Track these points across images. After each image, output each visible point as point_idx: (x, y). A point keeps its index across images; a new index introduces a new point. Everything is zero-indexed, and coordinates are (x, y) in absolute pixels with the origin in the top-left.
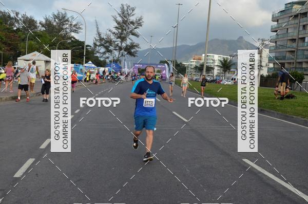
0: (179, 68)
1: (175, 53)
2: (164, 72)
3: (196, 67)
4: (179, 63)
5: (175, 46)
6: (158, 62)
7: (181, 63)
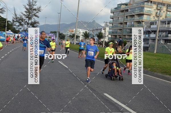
0: (61, 36)
1: (59, 28)
2: (53, 38)
3: (70, 36)
4: (61, 33)
5: (59, 23)
6: (49, 32)
7: (62, 33)
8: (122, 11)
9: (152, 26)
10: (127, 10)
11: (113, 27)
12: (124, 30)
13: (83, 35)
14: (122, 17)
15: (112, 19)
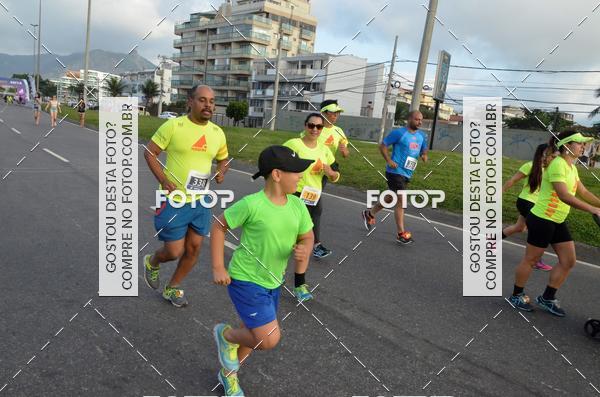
0: (44, 87)
1: (39, 65)
2: (22, 91)
3: (71, 88)
4: (44, 79)
5: (37, 53)
6: (10, 77)
7: (47, 80)
8: (203, 32)
9: (270, 72)
10: (214, 30)
11: (181, 68)
12: (208, 78)
13: (107, 86)
14: (202, 46)
15: (179, 51)
